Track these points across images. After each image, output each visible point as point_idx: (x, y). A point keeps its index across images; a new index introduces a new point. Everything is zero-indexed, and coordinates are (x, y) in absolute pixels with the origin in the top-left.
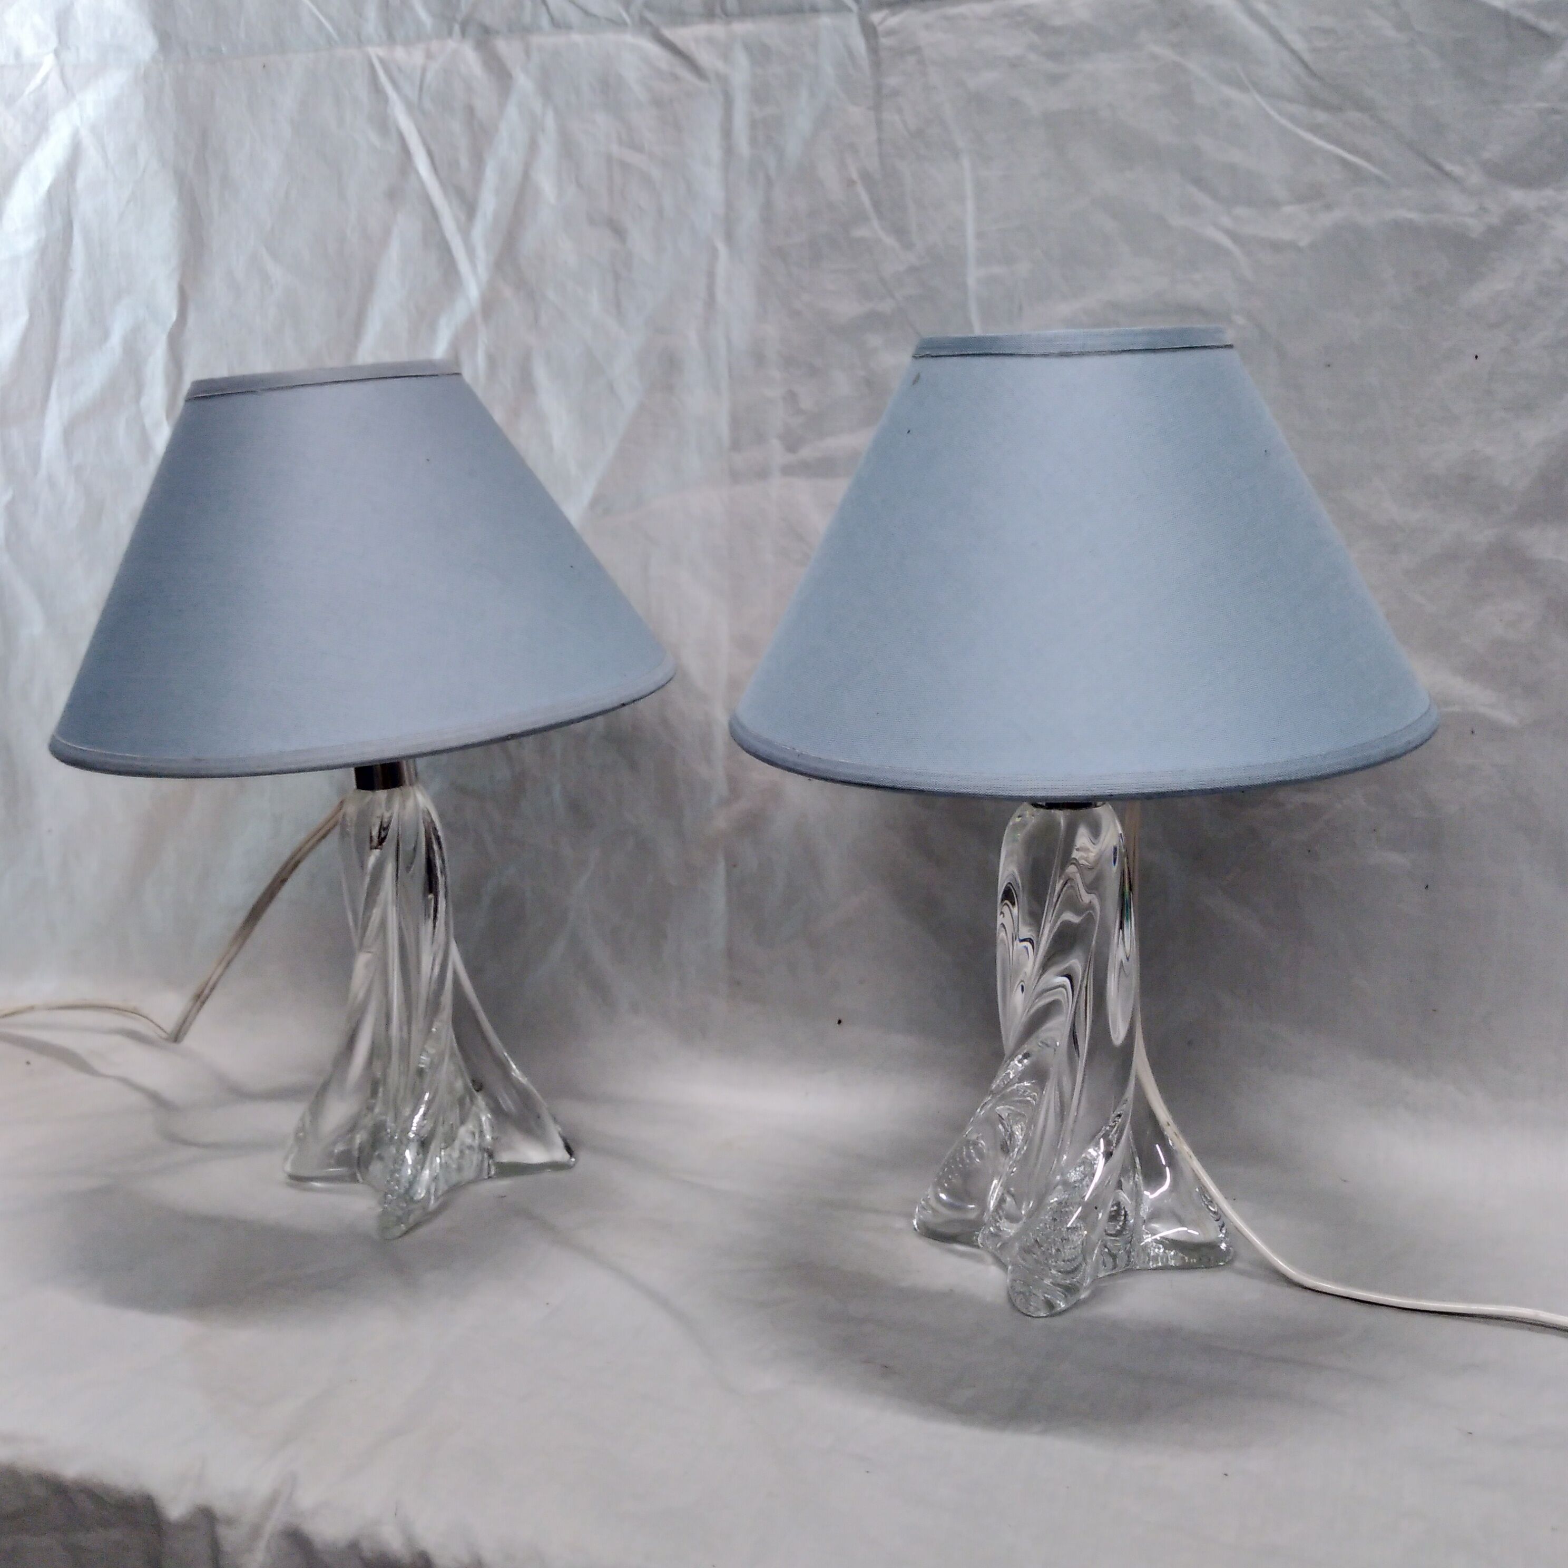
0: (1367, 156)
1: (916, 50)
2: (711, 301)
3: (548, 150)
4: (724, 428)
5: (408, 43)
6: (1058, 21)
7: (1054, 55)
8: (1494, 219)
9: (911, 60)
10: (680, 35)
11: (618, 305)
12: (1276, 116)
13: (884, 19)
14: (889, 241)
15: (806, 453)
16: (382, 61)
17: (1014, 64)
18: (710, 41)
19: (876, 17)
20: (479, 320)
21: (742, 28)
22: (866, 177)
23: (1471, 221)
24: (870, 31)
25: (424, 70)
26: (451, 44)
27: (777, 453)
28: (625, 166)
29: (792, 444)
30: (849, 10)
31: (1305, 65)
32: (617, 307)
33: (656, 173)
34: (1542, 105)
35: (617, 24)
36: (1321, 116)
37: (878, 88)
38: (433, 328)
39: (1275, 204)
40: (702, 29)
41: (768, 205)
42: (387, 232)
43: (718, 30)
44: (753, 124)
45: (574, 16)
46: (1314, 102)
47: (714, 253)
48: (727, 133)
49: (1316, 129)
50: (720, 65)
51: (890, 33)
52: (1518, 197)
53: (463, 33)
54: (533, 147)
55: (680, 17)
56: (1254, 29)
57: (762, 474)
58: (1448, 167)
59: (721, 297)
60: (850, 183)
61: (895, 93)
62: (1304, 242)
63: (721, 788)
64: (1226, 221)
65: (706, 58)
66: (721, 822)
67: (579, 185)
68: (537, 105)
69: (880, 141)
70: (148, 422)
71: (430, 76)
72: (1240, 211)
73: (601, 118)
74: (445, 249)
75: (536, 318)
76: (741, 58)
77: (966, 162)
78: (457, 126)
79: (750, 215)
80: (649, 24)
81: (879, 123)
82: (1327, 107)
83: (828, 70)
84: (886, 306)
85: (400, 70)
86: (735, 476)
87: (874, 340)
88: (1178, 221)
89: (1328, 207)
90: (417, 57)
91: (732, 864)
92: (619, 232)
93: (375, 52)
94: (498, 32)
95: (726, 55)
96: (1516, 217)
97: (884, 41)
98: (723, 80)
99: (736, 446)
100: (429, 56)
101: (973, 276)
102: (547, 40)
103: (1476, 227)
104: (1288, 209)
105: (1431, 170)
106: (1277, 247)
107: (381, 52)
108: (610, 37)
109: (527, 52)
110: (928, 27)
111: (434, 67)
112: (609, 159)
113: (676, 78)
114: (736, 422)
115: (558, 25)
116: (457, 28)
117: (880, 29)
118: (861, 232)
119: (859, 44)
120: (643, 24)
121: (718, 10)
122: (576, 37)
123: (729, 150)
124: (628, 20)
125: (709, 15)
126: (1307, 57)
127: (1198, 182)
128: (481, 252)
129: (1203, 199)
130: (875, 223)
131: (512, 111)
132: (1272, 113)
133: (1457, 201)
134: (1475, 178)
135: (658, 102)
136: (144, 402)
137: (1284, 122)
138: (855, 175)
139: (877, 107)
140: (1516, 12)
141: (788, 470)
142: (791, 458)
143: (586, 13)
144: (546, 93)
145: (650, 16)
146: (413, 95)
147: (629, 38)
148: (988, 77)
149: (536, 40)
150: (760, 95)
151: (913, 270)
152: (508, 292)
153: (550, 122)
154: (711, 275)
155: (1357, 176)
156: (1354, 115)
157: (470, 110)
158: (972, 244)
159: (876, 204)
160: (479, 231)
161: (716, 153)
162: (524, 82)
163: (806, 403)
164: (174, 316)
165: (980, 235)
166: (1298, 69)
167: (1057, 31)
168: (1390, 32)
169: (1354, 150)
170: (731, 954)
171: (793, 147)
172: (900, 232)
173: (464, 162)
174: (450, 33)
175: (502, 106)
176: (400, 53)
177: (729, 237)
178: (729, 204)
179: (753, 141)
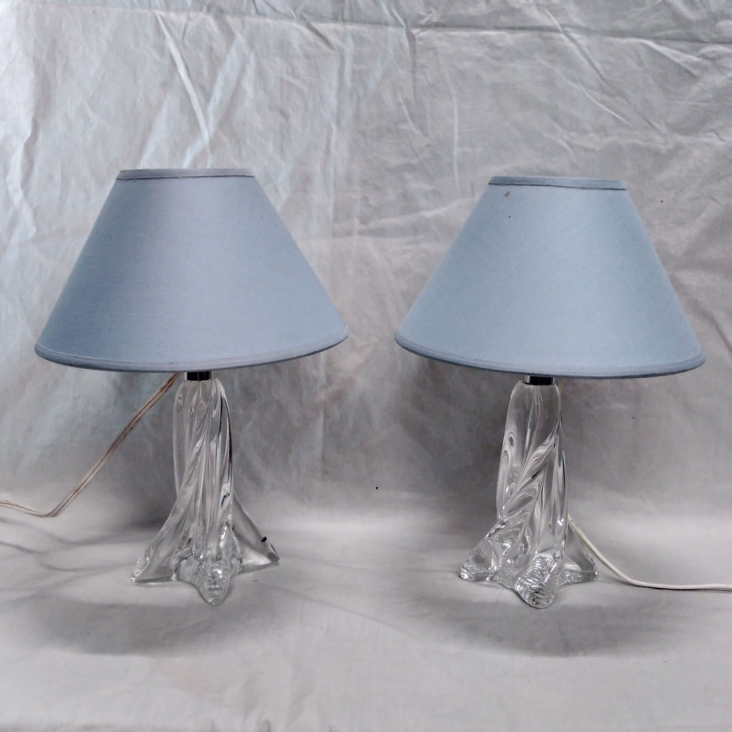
0: (623, 116)
1: (434, 49)
2: (328, 152)
3: (250, 72)
4: (330, 211)
5: (177, 11)
6: (500, 44)
7: (498, 59)
8: (671, 146)
9: (431, 53)
10: (321, 27)
11: (282, 149)
12: (589, 96)
13: (418, 33)
14: (417, 132)
15: (372, 225)
16: (162, 17)
17: (479, 60)
18: (336, 31)
19: (415, 31)
20: (208, 150)
21: (350, 27)
22: (407, 103)
23: (662, 147)
24: (411, 38)
25: (186, 26)
26: (202, 15)
27: (357, 225)
28: (289, 84)
29: (364, 221)
30: (402, 26)
31: (601, 75)
32: (282, 150)
33: (305, 89)
34: (691, 103)
35: (289, 17)
36: (607, 98)
37: (414, 64)
38: (183, 153)
39: (586, 132)
40: (332, 25)
41: (357, 111)
42: (160, 104)
43: (339, 27)
44: (354, 72)
45: (268, 10)
46: (603, 91)
47: (331, 129)
48: (341, 75)
49: (603, 102)
50: (340, 43)
51: (421, 39)
52: (680, 138)
53: (208, 11)
54: (243, 70)
55: (321, 18)
56: (583, 59)
57: (349, 234)
58: (654, 124)
59: (333, 150)
60: (399, 104)
61: (423, 66)
62: (597, 149)
63: (323, 380)
64: (566, 137)
65: (333, 38)
66: (322, 396)
67: (266, 91)
68: (246, 50)
69: (414, 87)
70: (11, 188)
71: (189, 29)
72: (572, 134)
73: (278, 60)
74: (193, 114)
75: (240, 153)
76: (350, 41)
77: (455, 100)
78: (202, 55)
79: (349, 114)
80: (305, 19)
81: (414, 80)
82: (609, 94)
83: (391, 51)
84: (415, 161)
85: (173, 23)
86: (335, 234)
87: (408, 176)
88: (546, 135)
89: (607, 135)
90: (183, 18)
91: (327, 416)
92: (284, 114)
93: (159, 13)
94: (227, 13)
95: (343, 40)
96: (679, 147)
97: (418, 43)
98: (341, 51)
99: (336, 220)
100: (189, 19)
101: (456, 151)
102: (253, 20)
103: (663, 149)
104: (591, 135)
105: (647, 124)
106: (586, 150)
107: (163, 13)
108: (285, 23)
109: (243, 25)
110: (439, 39)
111: (192, 25)
112: (282, 80)
113: (318, 47)
114: (336, 209)
115: (258, 13)
116: (205, 8)
117: (417, 37)
118: (404, 127)
119: (406, 42)
120: (302, 18)
121: (340, 18)
122: (269, 21)
123: (341, 83)
124: (294, 15)
125: (335, 19)
126: (602, 72)
127: (556, 119)
128: (211, 118)
129: (557, 127)
130: (410, 123)
131: (233, 51)
132: (587, 94)
133: (657, 138)
134: (664, 130)
135: (308, 56)
136: (8, 178)
137: (591, 98)
138: (401, 100)
139: (413, 72)
140: (683, 65)
141: (361, 233)
142: (364, 227)
143: (274, 9)
144: (251, 45)
145: (305, 16)
146: (179, 37)
147: (294, 24)
148: (467, 64)
149: (248, 19)
150: (357, 59)
151: (428, 146)
152: (225, 139)
153: (252, 58)
154: (329, 140)
155: (619, 124)
156: (619, 99)
157: (211, 49)
158: (456, 137)
159: (411, 115)
160: (211, 108)
161: (335, 84)
162: (240, 38)
163: (373, 202)
164: (29, 134)
165: (460, 134)
166: (598, 77)
167: (498, 48)
168: (635, 67)
169: (618, 113)
170: (323, 458)
171: (372, 85)
172: (422, 128)
173: (206, 73)
174: (201, 10)
175: (228, 49)
176: (172, 15)
177: (338, 123)
178: (339, 108)
179: (353, 80)
